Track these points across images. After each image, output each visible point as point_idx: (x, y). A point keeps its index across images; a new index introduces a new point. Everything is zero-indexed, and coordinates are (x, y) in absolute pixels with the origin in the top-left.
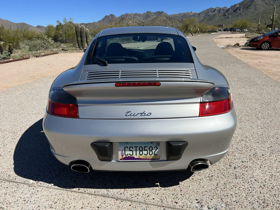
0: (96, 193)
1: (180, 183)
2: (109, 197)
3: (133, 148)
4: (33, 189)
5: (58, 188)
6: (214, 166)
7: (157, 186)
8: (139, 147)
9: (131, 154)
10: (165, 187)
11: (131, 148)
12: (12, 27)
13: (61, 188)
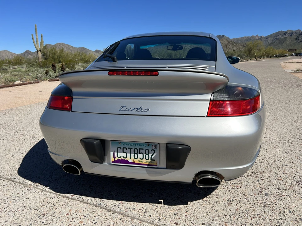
0: (89, 202)
1: (189, 203)
2: (101, 207)
3: (126, 149)
4: (28, 190)
5: (52, 191)
6: (239, 190)
7: (160, 203)
8: (133, 149)
9: (125, 156)
10: (168, 205)
11: (124, 149)
12: (73, 51)
13: (55, 193)
